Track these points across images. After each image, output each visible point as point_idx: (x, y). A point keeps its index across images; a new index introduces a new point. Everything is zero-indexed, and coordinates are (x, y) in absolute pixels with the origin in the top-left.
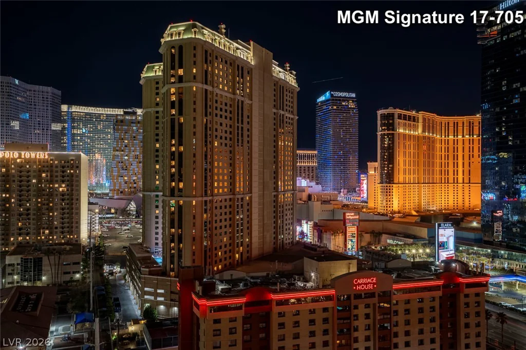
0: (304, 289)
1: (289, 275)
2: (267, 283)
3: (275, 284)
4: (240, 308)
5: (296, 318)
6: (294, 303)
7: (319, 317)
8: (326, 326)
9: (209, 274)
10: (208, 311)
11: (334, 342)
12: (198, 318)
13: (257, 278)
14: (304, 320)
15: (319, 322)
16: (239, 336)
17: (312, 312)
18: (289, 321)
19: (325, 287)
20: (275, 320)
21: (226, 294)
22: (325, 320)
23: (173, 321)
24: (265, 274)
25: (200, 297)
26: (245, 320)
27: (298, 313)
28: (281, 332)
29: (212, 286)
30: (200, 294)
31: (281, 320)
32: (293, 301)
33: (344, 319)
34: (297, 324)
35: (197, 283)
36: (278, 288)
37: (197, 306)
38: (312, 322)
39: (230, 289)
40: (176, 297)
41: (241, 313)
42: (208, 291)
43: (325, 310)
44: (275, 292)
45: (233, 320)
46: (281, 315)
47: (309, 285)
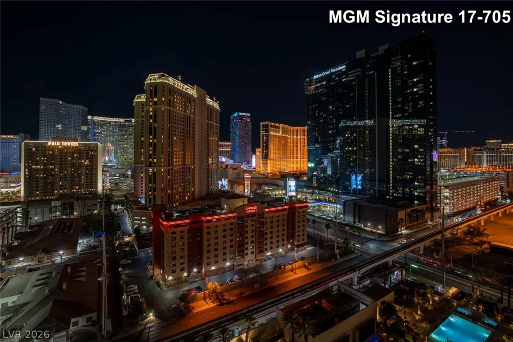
0: (221, 214)
1: (213, 207)
2: (201, 212)
3: (205, 212)
4: (186, 225)
5: (216, 229)
6: (215, 221)
7: (228, 228)
8: (231, 232)
9: (170, 208)
10: (169, 228)
11: (236, 240)
12: (163, 232)
13: (196, 209)
14: (220, 230)
15: (228, 230)
16: (186, 240)
17: (225, 225)
18: (212, 231)
19: (231, 212)
20: (205, 230)
21: (178, 218)
22: (231, 229)
23: (150, 234)
24: (200, 207)
25: (164, 221)
26: (189, 231)
27: (217, 226)
28: (209, 236)
29: (171, 215)
30: (164, 219)
31: (208, 230)
32: (214, 220)
33: (241, 228)
34: (217, 232)
35: (162, 213)
36: (207, 214)
37: (163, 225)
38: (224, 231)
39: (181, 216)
40: (151, 221)
41: (187, 228)
42: (169, 217)
43: (231, 224)
44: (205, 216)
45: (182, 232)
46: (208, 228)
47: (223, 212)
